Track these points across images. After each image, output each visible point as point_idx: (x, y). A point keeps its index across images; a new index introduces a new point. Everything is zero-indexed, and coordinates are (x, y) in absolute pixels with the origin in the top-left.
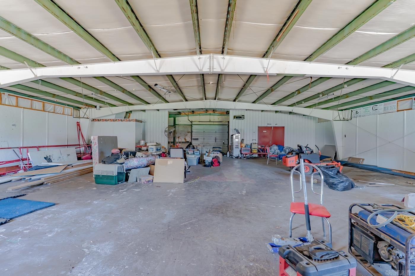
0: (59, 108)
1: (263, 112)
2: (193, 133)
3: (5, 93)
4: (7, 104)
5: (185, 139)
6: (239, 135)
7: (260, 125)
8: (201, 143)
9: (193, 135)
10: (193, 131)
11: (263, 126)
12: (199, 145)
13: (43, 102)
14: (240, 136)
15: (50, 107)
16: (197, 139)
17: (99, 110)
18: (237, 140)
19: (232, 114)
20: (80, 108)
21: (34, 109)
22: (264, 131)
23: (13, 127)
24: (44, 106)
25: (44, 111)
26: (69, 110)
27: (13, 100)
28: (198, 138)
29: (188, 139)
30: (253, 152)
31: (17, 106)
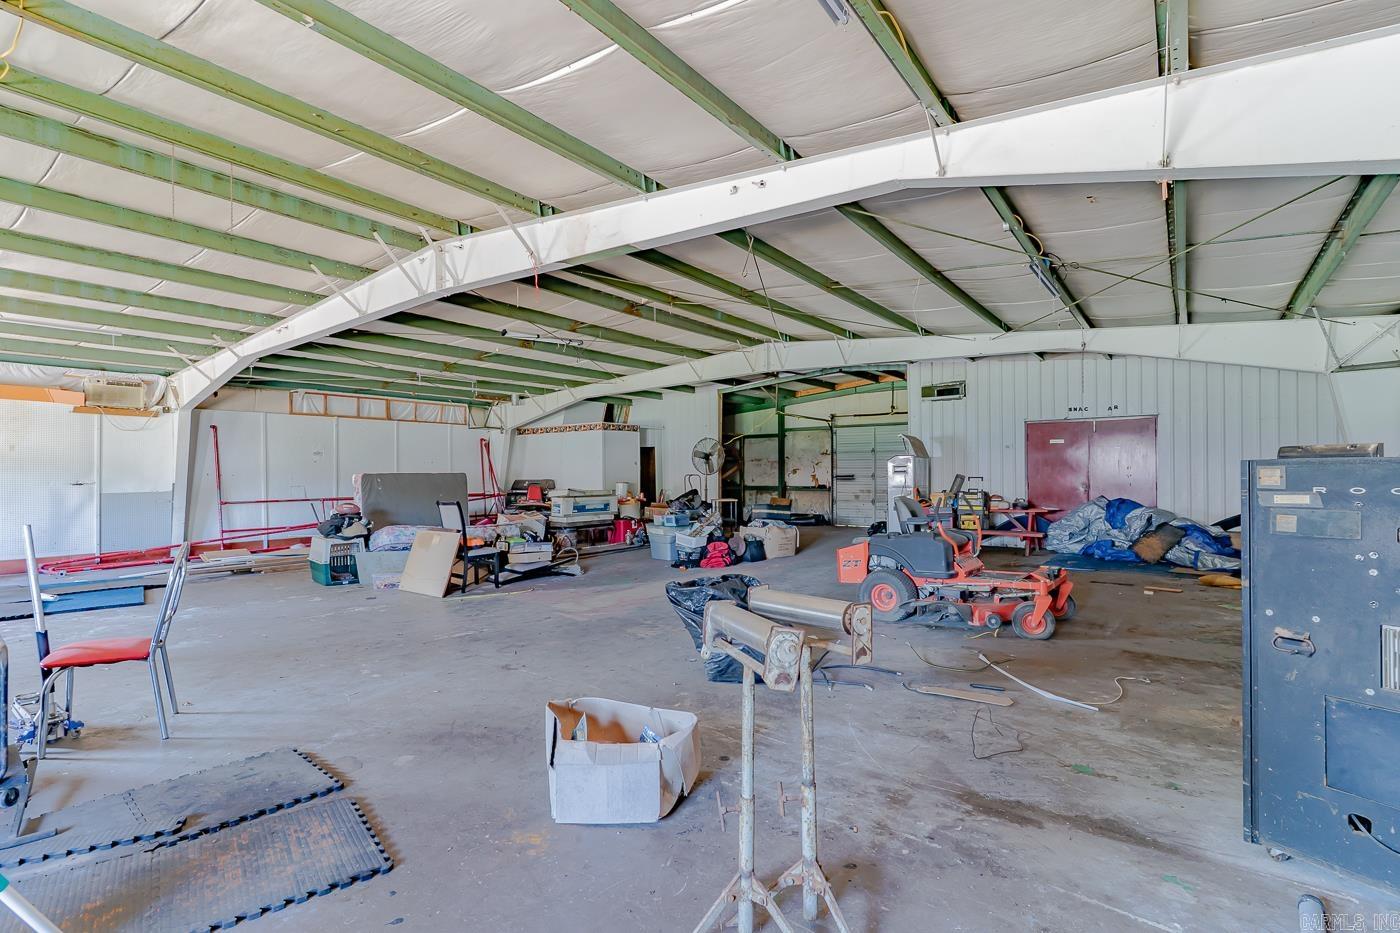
0: (430, 410)
1: (1048, 362)
2: (839, 457)
3: (299, 390)
4: (305, 411)
5: (814, 476)
6: (908, 460)
7: (1034, 417)
8: (862, 491)
9: (839, 464)
10: (839, 448)
11: (1047, 416)
12: (857, 497)
13: (387, 400)
14: (910, 465)
15: (404, 408)
16: (850, 478)
17: (517, 404)
18: (899, 479)
19: (917, 379)
20: (489, 404)
21: (365, 415)
22: (1052, 441)
23: (317, 458)
24: (388, 408)
25: (389, 418)
26: (458, 412)
27: (318, 402)
28: (853, 473)
29: (825, 479)
30: (963, 527)
31: (326, 414)
